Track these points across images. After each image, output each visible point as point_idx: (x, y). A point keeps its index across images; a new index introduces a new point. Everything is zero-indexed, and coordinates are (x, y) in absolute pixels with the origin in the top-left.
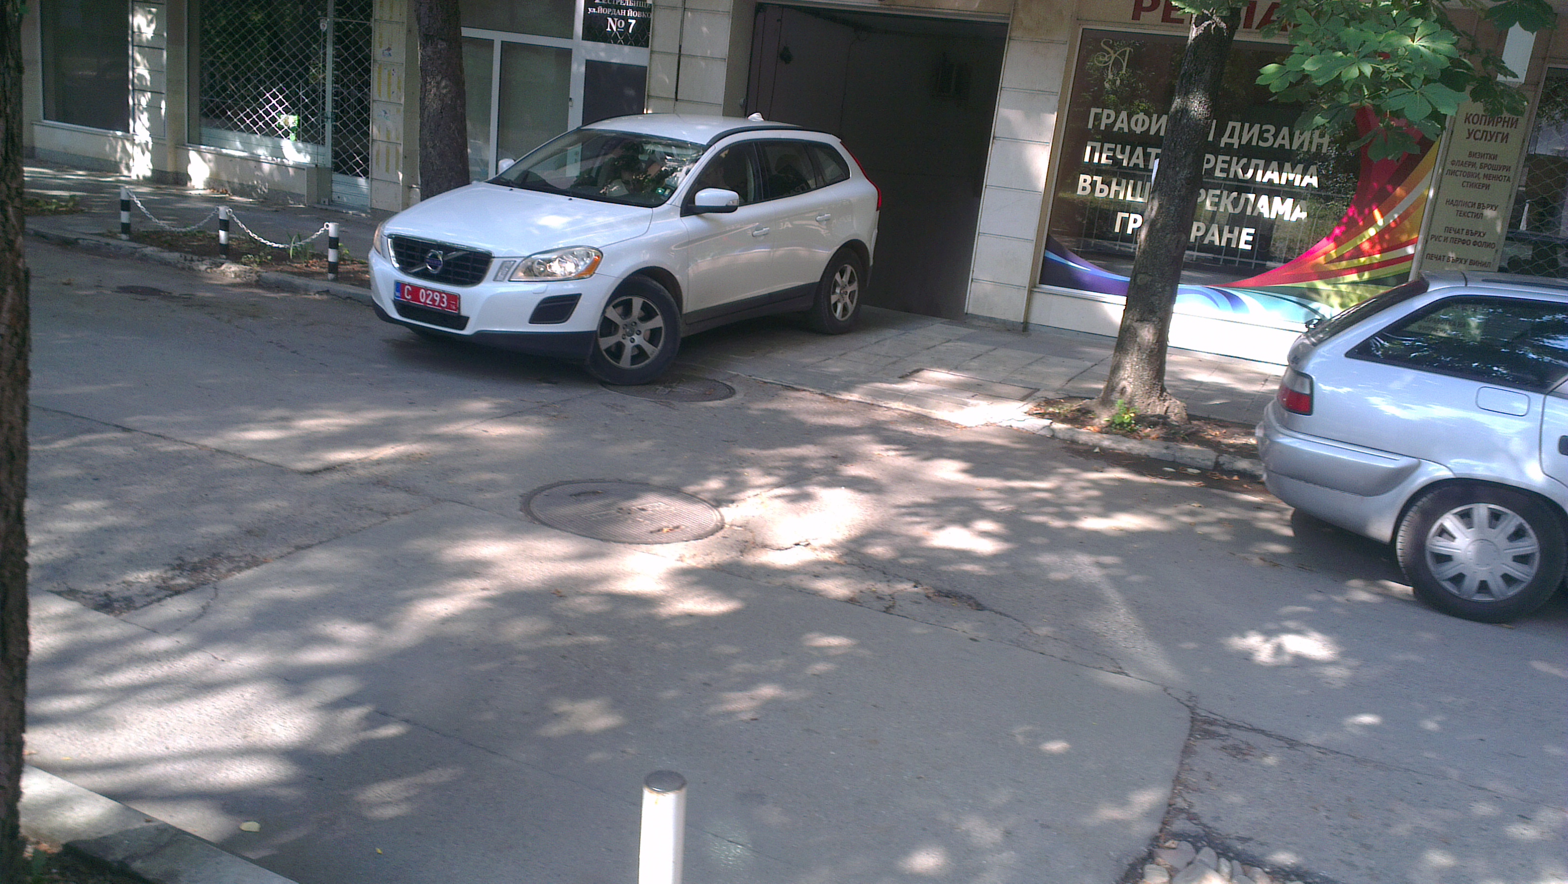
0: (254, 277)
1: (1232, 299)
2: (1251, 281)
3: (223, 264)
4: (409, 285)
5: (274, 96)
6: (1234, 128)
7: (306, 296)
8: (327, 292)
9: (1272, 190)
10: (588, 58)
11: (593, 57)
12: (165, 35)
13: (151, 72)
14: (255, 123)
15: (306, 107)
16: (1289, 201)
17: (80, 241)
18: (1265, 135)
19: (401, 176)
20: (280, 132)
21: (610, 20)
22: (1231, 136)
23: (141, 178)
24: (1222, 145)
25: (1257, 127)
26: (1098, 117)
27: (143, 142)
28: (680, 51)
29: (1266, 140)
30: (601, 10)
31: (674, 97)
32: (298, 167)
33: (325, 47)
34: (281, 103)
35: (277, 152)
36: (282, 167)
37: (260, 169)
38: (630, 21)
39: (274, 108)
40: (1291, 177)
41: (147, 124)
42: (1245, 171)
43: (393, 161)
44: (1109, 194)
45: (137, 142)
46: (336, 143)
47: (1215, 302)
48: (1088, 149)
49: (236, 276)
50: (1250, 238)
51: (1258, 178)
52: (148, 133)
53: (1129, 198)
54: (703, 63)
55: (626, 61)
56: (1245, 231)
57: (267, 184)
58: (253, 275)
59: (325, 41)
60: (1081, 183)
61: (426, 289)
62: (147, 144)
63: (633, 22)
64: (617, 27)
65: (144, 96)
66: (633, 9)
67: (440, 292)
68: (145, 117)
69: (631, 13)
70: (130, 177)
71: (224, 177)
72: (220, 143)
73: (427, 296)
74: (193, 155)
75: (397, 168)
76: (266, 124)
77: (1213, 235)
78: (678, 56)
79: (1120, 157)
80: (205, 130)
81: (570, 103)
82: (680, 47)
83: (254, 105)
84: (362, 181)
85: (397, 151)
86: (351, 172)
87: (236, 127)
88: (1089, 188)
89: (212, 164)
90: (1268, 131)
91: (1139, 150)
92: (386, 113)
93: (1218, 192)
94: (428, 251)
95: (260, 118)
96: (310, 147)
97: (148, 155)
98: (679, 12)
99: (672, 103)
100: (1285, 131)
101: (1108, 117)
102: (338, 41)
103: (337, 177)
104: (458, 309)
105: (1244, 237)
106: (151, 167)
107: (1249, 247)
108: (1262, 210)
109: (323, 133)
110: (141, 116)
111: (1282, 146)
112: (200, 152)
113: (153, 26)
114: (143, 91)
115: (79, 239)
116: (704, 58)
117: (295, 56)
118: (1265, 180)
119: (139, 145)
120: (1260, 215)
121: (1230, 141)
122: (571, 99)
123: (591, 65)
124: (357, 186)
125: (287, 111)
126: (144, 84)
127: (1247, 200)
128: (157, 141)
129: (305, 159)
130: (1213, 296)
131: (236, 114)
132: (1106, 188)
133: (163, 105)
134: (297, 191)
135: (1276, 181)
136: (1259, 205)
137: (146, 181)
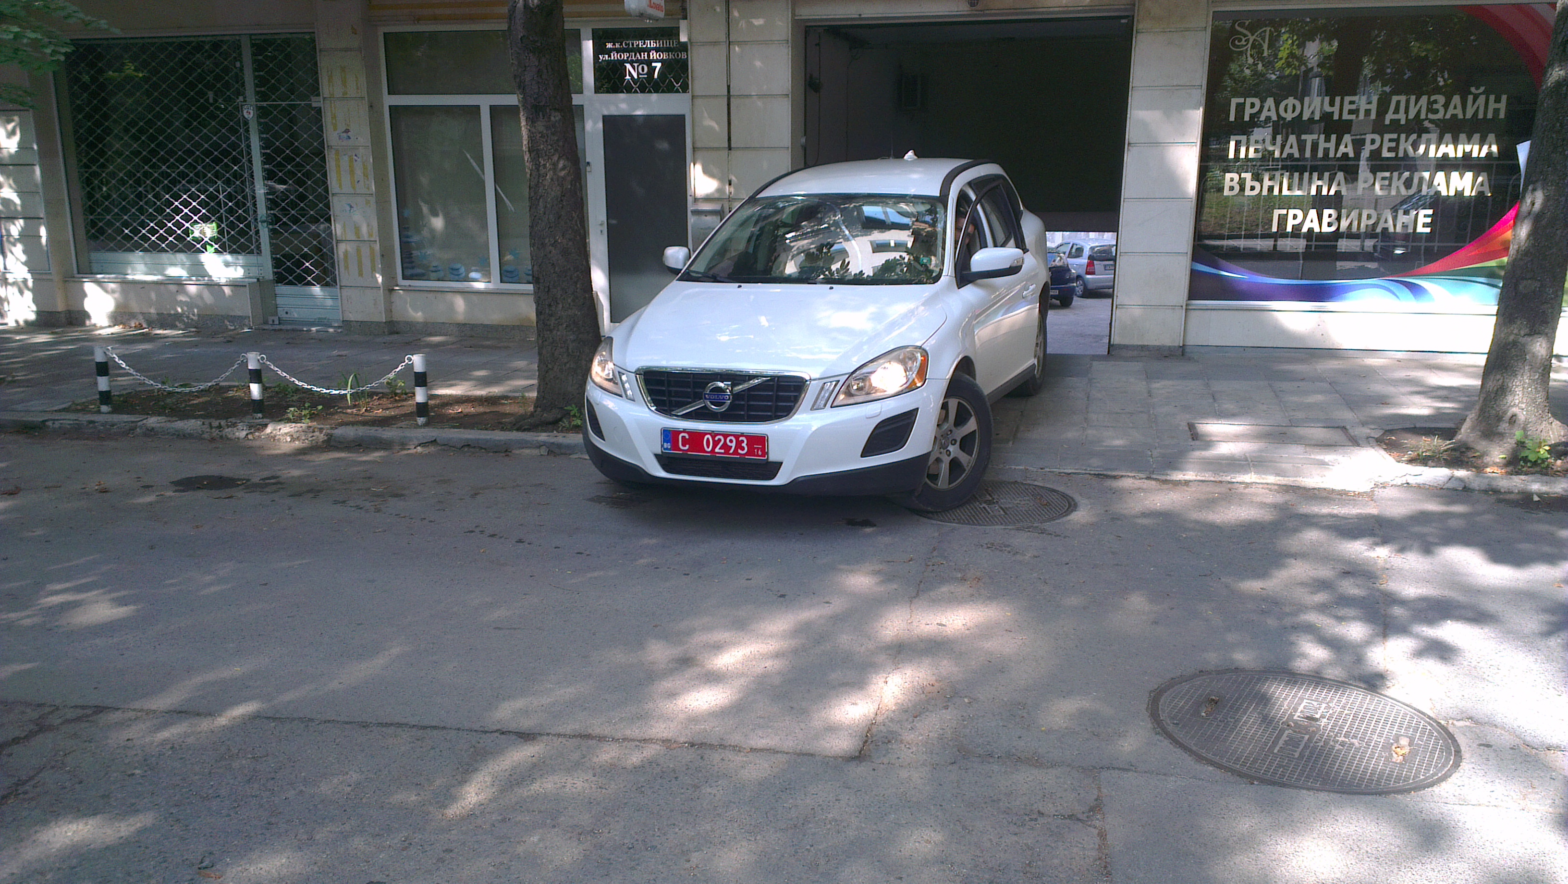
0: (322, 437)
1: (1414, 289)
2: (1432, 266)
3: (266, 426)
4: (684, 431)
5: (186, 204)
6: (1398, 102)
7: (406, 452)
8: (434, 442)
9: (1446, 165)
10: (606, 113)
11: (613, 111)
12: (35, 147)
13: (20, 193)
14: (162, 239)
15: (231, 211)
16: (1469, 175)
17: (50, 423)
18: (1435, 106)
19: (380, 279)
20: (198, 246)
21: (628, 66)
22: (1396, 111)
23: (21, 323)
24: (1387, 122)
25: (1424, 100)
26: (1240, 108)
27: (20, 280)
28: (729, 92)
29: (1436, 112)
30: (614, 56)
31: (727, 146)
32: (235, 285)
33: (248, 139)
34: (195, 211)
35: (198, 270)
36: (213, 286)
37: (185, 293)
38: (654, 64)
39: (187, 218)
40: (1468, 148)
41: (24, 258)
42: (1415, 147)
43: (366, 262)
44: (1261, 190)
45: (11, 280)
46: (275, 249)
47: (1395, 295)
48: (1232, 144)
49: (293, 439)
50: (1429, 220)
51: (1432, 154)
52: (26, 269)
53: (1285, 192)
54: (759, 103)
55: (656, 112)
56: (1423, 212)
57: (196, 311)
58: (317, 434)
59: (247, 131)
60: (1227, 184)
61: (714, 434)
62: (25, 281)
63: (659, 65)
64: (638, 74)
65: (14, 224)
66: (657, 50)
67: (737, 436)
68: (18, 249)
69: (654, 55)
70: (6, 324)
71: (135, 307)
72: (119, 270)
73: (716, 444)
74: (89, 287)
75: (374, 270)
76: (179, 238)
77: (1386, 222)
78: (726, 99)
79: (1271, 148)
80: (94, 256)
81: (588, 169)
82: (729, 87)
83: (160, 218)
84: (317, 290)
85: (372, 251)
86: (301, 280)
87: (137, 247)
88: (1237, 188)
89: (117, 295)
90: (1435, 102)
91: (1292, 139)
92: (351, 207)
93: (1387, 174)
94: (704, 385)
95: (170, 232)
96: (241, 259)
97: (28, 295)
98: (723, 49)
99: (726, 151)
100: (1456, 99)
101: (1253, 105)
102: (264, 129)
103: (282, 289)
104: (765, 453)
105: (1421, 220)
106: (34, 308)
107: (1428, 230)
108: (1439, 188)
109: (257, 241)
110: (13, 249)
111: (1454, 116)
112: (99, 283)
113: (17, 138)
114: (12, 218)
115: (46, 421)
116: (761, 96)
117: (208, 153)
118: (1439, 155)
119: (14, 284)
120: (1438, 193)
121: (1396, 117)
122: (588, 163)
123: (608, 120)
124: (313, 297)
125: (205, 219)
126: (13, 208)
127: (1421, 179)
128: (37, 277)
129: (238, 273)
130: (1392, 288)
131: (135, 232)
132: (1257, 185)
133: (43, 231)
134: (239, 313)
135: (1452, 155)
136: (1435, 183)
137: (31, 327)
